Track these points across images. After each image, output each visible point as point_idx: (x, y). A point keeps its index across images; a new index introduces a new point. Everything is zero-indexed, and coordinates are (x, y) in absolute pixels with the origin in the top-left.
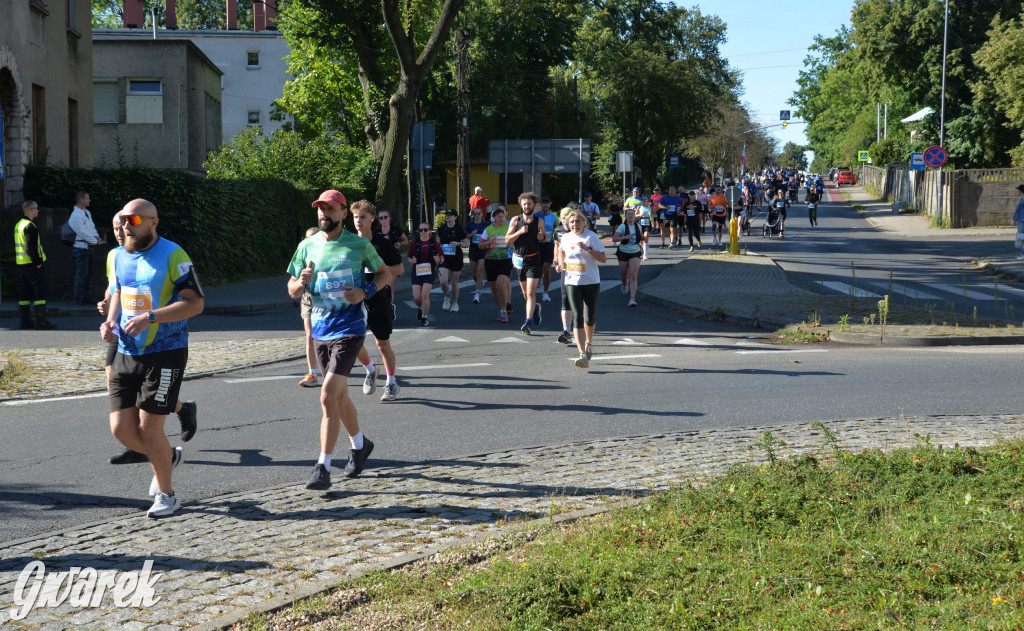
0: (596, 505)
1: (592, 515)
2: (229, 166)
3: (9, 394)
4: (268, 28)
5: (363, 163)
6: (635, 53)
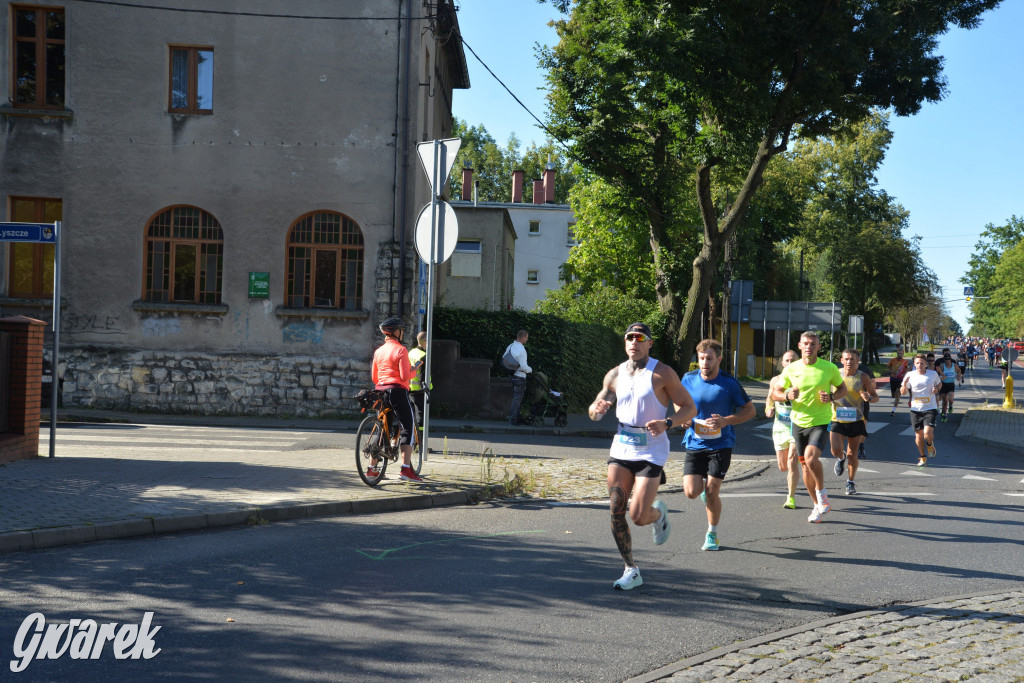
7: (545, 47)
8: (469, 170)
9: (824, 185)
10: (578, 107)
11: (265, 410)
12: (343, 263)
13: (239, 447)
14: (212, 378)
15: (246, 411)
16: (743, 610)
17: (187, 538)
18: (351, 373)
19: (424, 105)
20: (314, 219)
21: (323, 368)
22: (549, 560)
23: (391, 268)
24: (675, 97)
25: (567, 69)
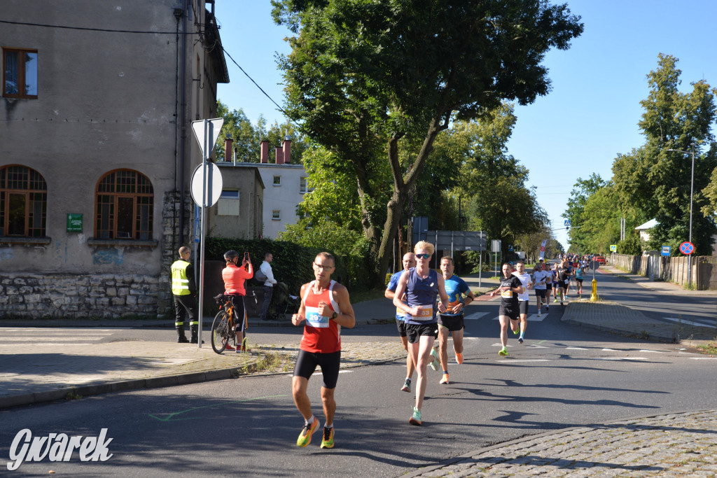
4: (286, 163)
7: (282, 55)
8: (230, 140)
9: (473, 152)
10: (306, 97)
11: (80, 314)
12: (138, 207)
13: (60, 342)
14: (39, 292)
15: (65, 315)
16: (424, 445)
17: (19, 412)
18: (145, 286)
19: (196, 95)
20: (116, 175)
21: (124, 282)
22: (290, 416)
23: (174, 210)
24: (372, 92)
25: (298, 70)
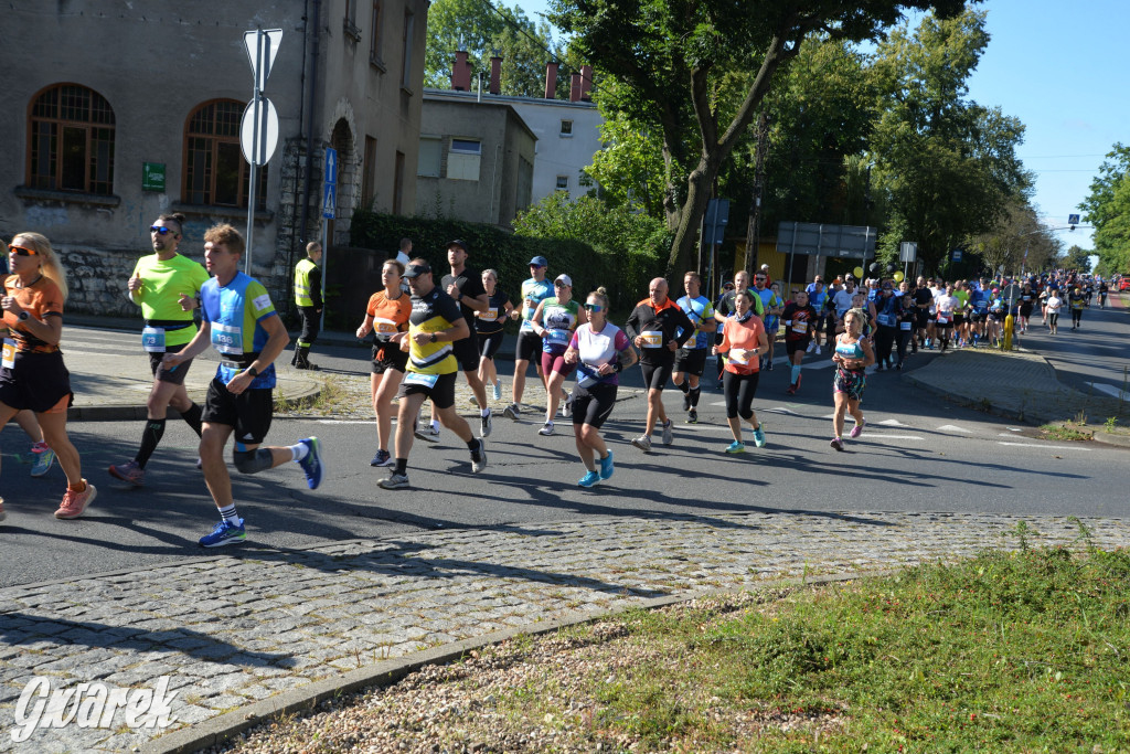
0: (847, 571)
1: (843, 581)
2: (535, 226)
3: (324, 414)
4: (583, 100)
5: (659, 233)
6: (930, 147)
9: (906, 93)
14: (101, 276)
20: (216, 106)
23: (297, 167)
